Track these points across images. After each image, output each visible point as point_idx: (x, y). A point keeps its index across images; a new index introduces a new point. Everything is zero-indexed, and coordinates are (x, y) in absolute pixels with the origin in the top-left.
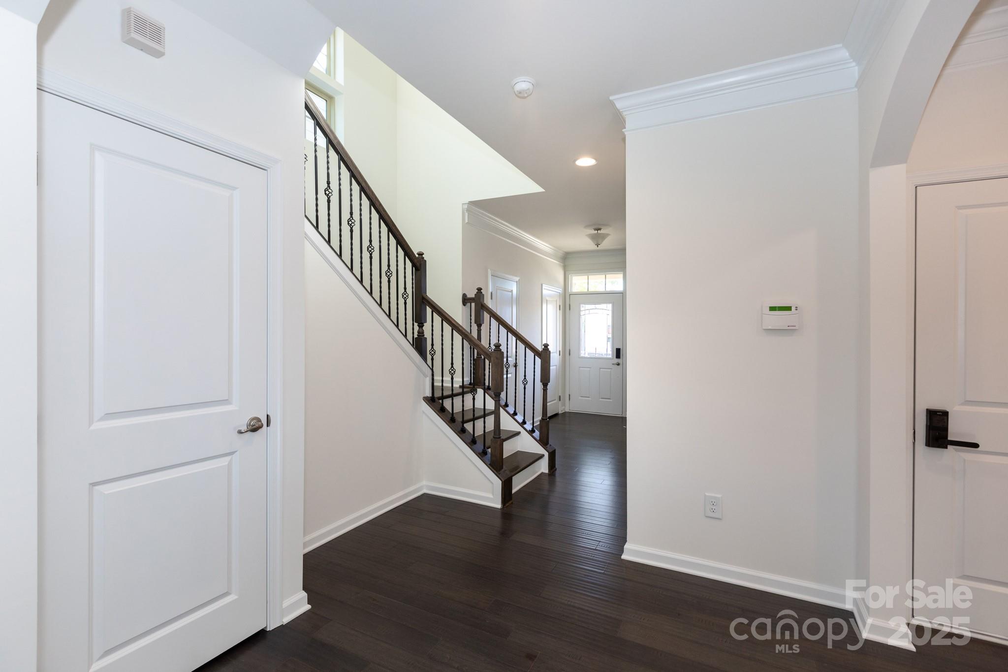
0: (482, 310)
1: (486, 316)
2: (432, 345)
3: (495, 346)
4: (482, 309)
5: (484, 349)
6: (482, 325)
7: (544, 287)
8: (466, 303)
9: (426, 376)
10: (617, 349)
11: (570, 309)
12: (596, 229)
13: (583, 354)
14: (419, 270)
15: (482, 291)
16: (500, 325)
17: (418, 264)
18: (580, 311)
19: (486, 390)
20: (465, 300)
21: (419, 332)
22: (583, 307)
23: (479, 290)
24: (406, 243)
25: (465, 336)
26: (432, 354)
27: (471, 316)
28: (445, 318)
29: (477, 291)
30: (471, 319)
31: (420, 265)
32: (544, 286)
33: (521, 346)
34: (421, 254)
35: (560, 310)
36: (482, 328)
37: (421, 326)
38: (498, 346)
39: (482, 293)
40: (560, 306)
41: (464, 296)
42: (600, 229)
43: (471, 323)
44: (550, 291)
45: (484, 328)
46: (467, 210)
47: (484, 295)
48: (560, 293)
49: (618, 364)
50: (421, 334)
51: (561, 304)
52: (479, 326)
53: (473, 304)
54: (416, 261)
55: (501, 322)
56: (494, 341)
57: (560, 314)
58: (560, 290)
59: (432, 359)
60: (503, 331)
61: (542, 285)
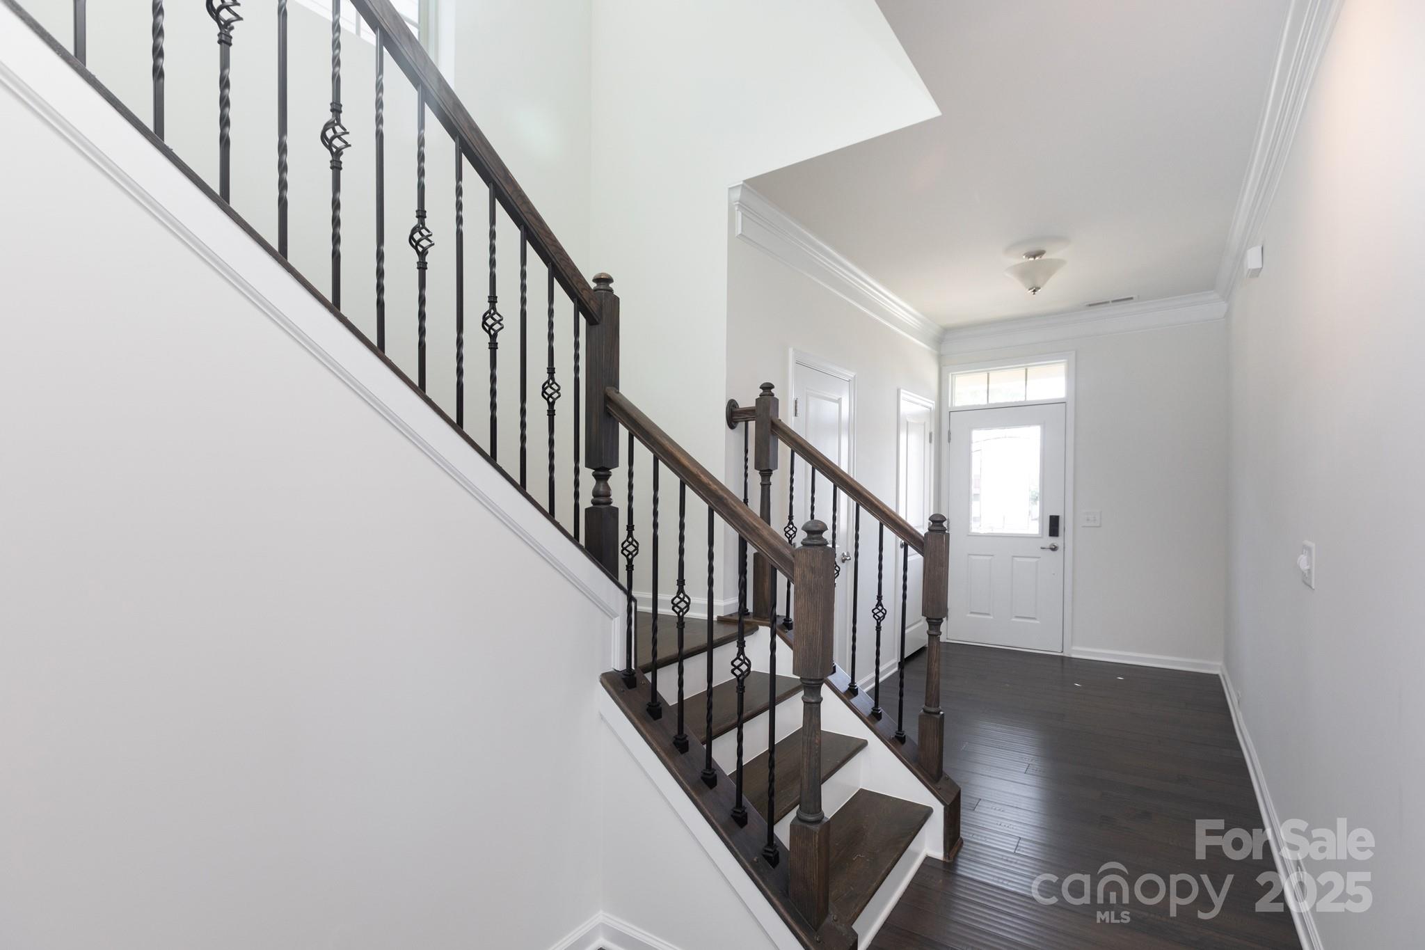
0: (771, 437)
1: (783, 450)
2: (630, 528)
3: (809, 532)
4: (773, 434)
5: (772, 541)
6: (774, 472)
7: (902, 395)
8: (736, 422)
9: (612, 615)
10: (1051, 517)
11: (949, 440)
12: (1029, 255)
13: (975, 528)
14: (597, 323)
15: (773, 391)
16: (816, 471)
17: (593, 306)
18: (970, 442)
19: (781, 627)
20: (734, 415)
21: (596, 494)
22: (978, 435)
23: (767, 388)
24: (555, 241)
25: (718, 500)
26: (630, 553)
27: (746, 451)
28: (665, 452)
29: (761, 391)
30: (746, 460)
31: (601, 308)
32: (904, 394)
33: (870, 522)
34: (604, 280)
35: (930, 441)
36: (772, 479)
37: (602, 475)
38: (815, 531)
39: (773, 395)
40: (931, 434)
41: (732, 406)
42: (1041, 253)
43: (746, 468)
44: (915, 405)
45: (779, 478)
46: (742, 205)
47: (777, 401)
48: (930, 408)
49: (1054, 549)
50: (602, 500)
51: (933, 431)
52: (766, 474)
53: (752, 424)
54: (585, 295)
55: (820, 464)
56: (801, 519)
57: (930, 450)
58: (932, 404)
59: (630, 568)
60: (825, 485)
61: (898, 391)
